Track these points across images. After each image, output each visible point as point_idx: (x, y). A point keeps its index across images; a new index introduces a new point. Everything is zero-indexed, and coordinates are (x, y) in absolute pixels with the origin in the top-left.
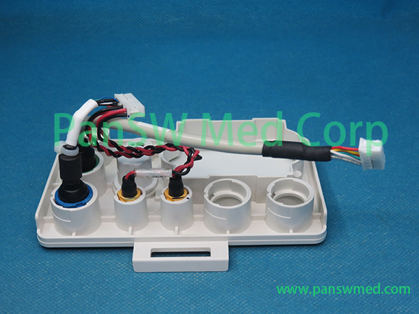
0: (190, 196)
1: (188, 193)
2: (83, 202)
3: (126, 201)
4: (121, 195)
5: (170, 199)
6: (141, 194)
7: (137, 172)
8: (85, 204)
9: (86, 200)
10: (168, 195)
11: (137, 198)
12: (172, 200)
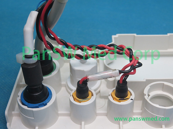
0: (133, 97)
1: (131, 95)
2: (44, 102)
3: (80, 102)
4: (75, 97)
5: (116, 100)
6: (92, 95)
7: (89, 77)
8: (46, 105)
9: (47, 100)
10: (114, 96)
11: (89, 99)
12: (119, 101)
